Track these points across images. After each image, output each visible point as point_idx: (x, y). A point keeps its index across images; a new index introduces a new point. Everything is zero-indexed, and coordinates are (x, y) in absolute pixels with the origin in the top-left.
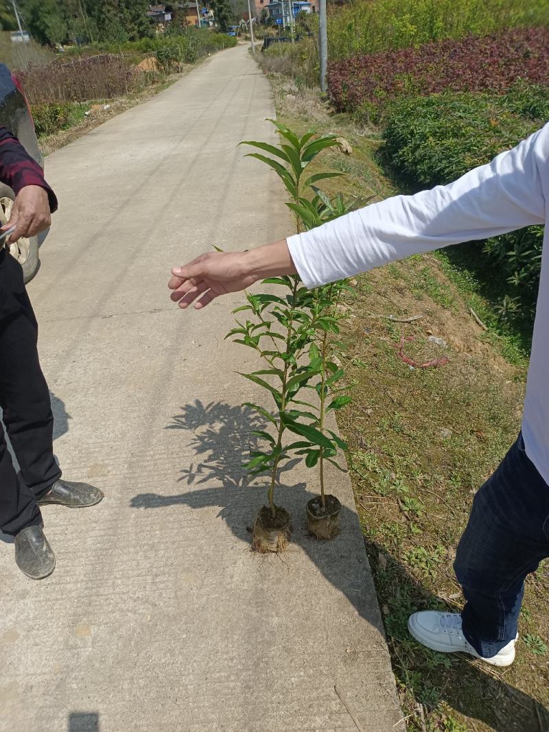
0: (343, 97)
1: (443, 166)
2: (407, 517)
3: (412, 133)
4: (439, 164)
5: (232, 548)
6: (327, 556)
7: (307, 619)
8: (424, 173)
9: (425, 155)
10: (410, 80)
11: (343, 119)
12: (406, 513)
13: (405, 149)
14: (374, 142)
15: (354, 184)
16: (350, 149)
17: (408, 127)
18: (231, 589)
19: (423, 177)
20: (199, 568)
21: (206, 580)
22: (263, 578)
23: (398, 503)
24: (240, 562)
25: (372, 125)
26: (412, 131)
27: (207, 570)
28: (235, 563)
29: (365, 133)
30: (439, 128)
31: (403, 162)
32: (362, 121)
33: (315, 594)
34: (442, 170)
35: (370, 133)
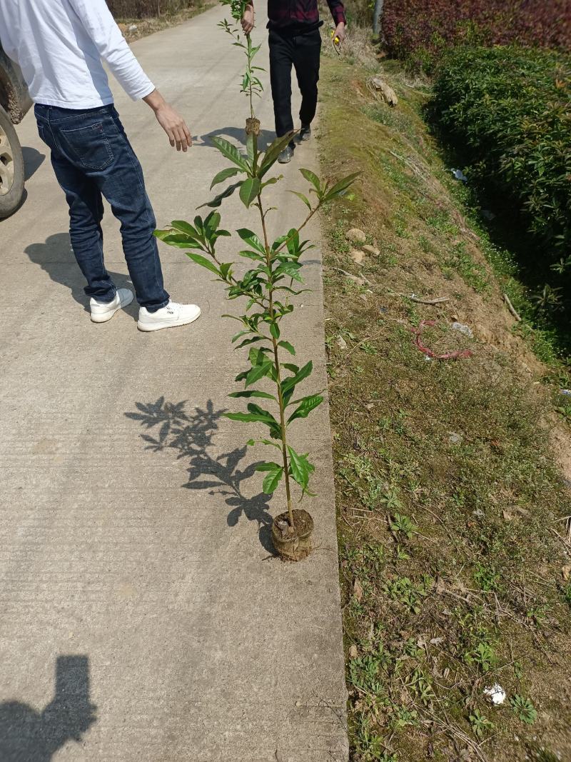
0: (396, 41)
1: (496, 128)
2: (394, 538)
3: (467, 88)
4: (493, 126)
6: (293, 580)
7: (255, 658)
8: (474, 135)
9: (478, 115)
10: (473, 28)
11: (393, 66)
12: (394, 533)
13: (457, 105)
14: (424, 95)
15: (394, 140)
16: (395, 100)
17: (463, 80)
18: (173, 610)
19: (472, 140)
20: (140, 579)
21: (146, 595)
22: (212, 600)
23: (387, 520)
25: (424, 76)
26: (467, 86)
27: (149, 583)
29: (415, 84)
30: (497, 85)
31: (453, 120)
32: (413, 71)
33: (271, 627)
34: (495, 133)
35: (421, 84)
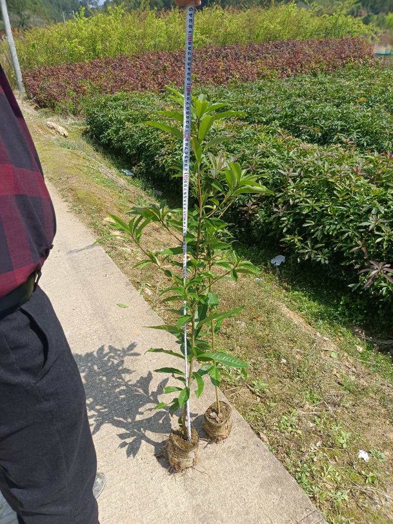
3: (111, 120)
4: (140, 140)
5: (152, 479)
8: (129, 147)
9: (127, 134)
12: (258, 394)
13: (109, 131)
14: (79, 128)
16: (66, 133)
17: (107, 115)
23: (248, 388)
24: (165, 489)
25: (73, 116)
28: (162, 491)
29: (69, 121)
32: (64, 113)
35: (73, 122)
